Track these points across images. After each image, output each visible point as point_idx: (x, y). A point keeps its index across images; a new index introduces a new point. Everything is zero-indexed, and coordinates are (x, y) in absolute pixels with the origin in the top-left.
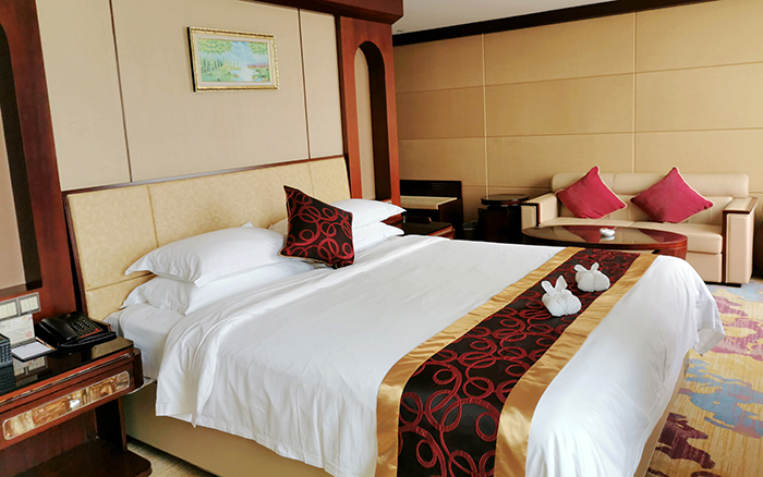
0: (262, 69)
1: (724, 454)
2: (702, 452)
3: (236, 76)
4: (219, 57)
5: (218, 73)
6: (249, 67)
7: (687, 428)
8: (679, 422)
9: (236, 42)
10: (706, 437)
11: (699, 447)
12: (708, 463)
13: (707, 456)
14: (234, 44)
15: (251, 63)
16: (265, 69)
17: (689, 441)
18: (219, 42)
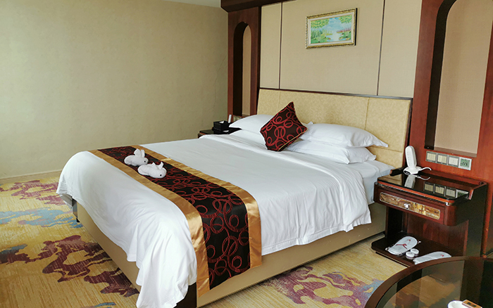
0: (346, 33)
1: (85, 288)
2: (96, 283)
3: (329, 39)
4: (321, 29)
5: (319, 39)
6: (338, 32)
7: (115, 291)
8: (125, 291)
9: (331, 18)
10: (102, 292)
11: (100, 284)
12: (87, 279)
13: (91, 282)
14: (330, 20)
15: (339, 30)
16: (348, 32)
17: (108, 285)
18: (322, 21)
